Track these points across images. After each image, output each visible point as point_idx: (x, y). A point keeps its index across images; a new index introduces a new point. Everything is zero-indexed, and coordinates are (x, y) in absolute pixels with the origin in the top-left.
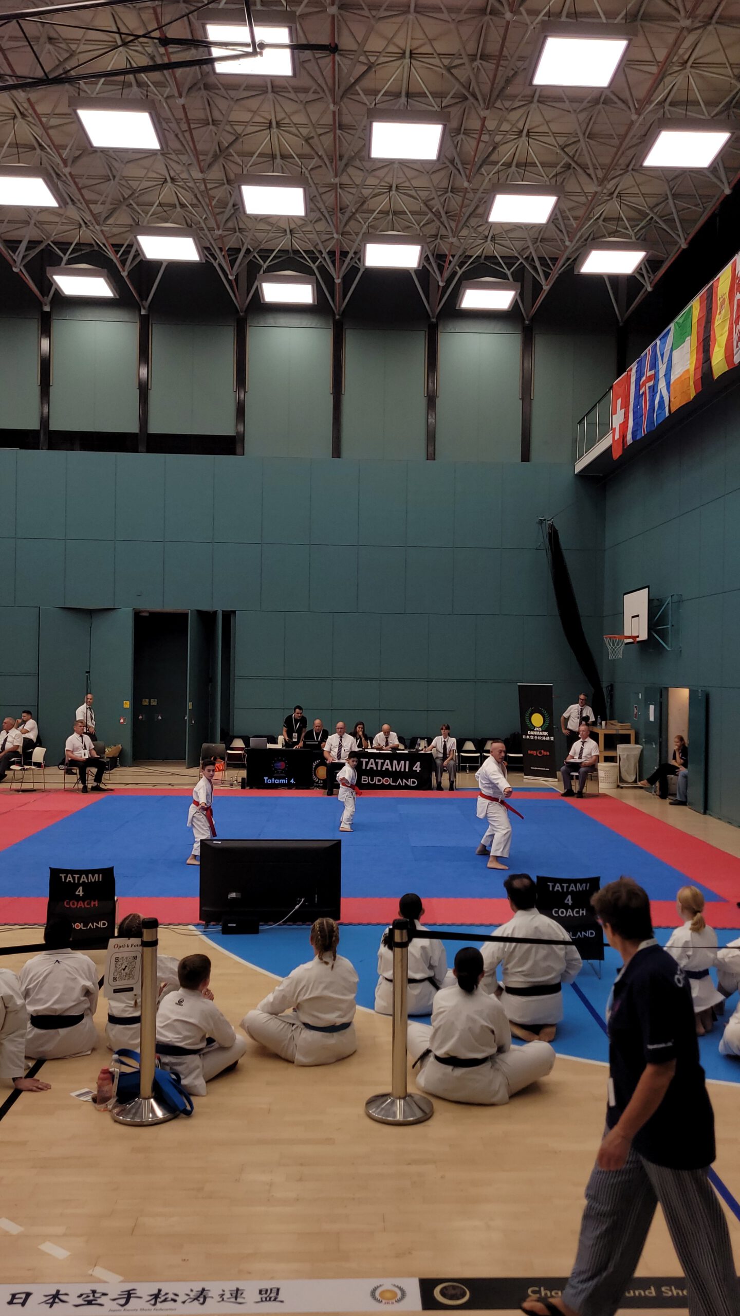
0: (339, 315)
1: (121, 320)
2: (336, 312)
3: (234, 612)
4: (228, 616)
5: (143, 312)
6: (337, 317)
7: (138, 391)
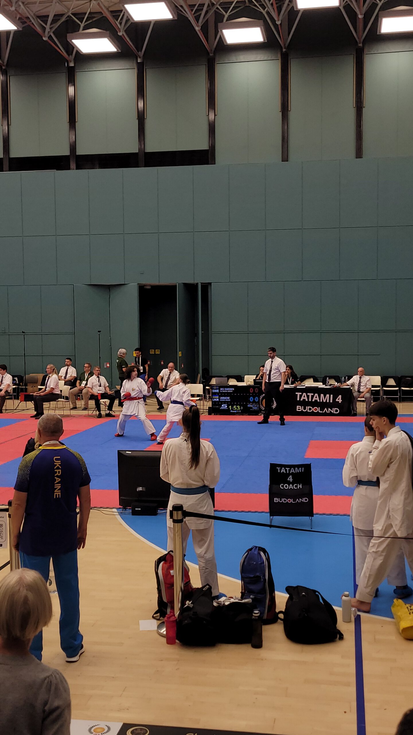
0: (285, 48)
1: (123, 68)
2: (282, 45)
3: (210, 284)
4: (206, 287)
5: (139, 61)
6: (284, 50)
7: (137, 121)
